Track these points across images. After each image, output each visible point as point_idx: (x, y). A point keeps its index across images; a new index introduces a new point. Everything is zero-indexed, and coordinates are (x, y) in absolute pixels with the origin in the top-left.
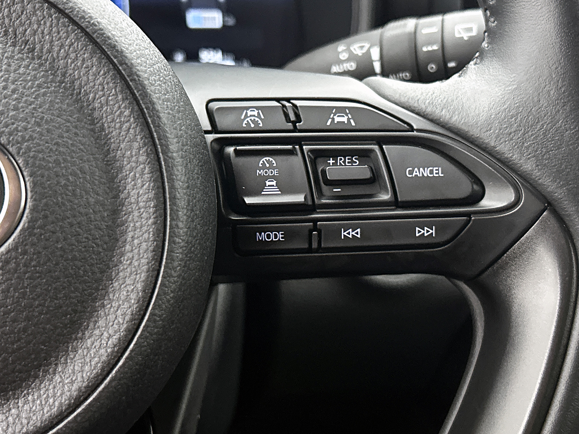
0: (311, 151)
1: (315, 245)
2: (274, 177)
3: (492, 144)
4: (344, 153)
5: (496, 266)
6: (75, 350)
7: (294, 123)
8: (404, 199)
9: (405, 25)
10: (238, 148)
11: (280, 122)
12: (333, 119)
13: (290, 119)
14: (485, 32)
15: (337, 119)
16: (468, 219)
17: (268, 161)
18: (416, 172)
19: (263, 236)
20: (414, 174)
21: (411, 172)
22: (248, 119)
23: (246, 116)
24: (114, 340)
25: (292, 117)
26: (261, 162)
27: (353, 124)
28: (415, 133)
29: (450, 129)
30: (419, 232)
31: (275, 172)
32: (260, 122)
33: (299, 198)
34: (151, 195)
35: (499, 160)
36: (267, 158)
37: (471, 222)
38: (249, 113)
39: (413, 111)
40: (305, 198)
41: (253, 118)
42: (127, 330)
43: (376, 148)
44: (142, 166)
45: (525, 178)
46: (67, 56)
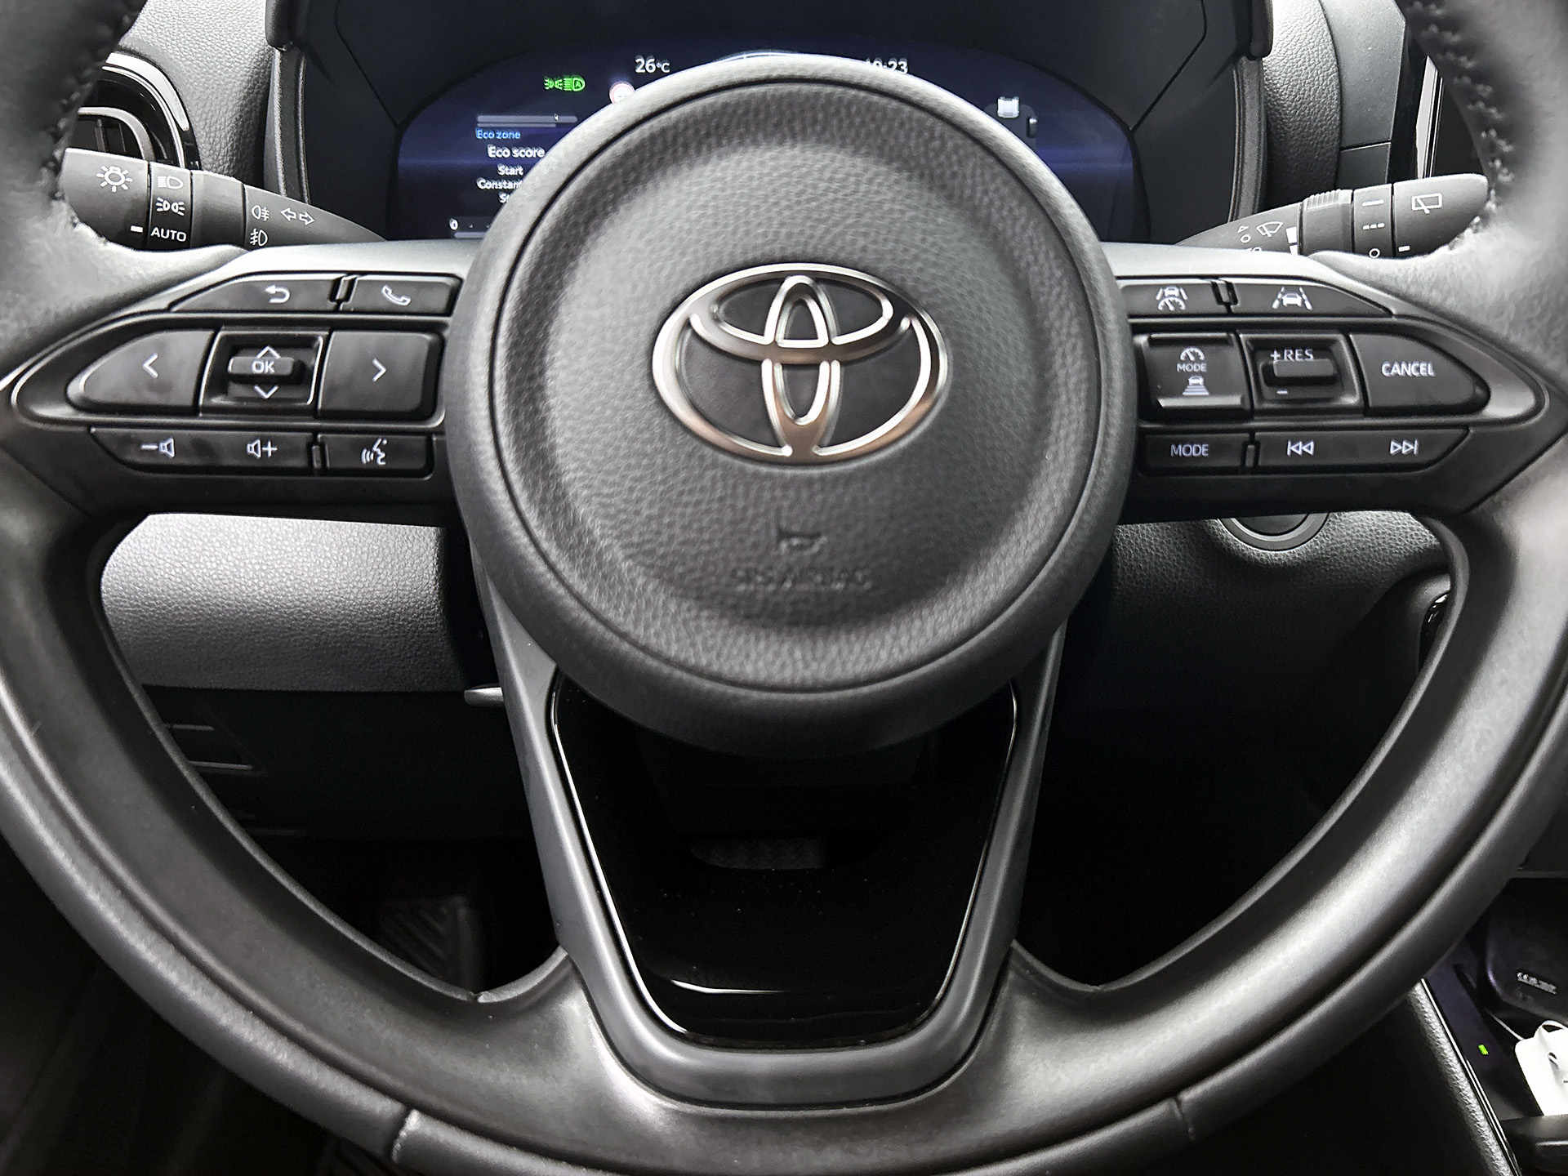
0: (1252, 341)
1: (1249, 462)
2: (1200, 374)
3: (1505, 333)
4: (1293, 345)
5: (1497, 497)
6: (988, 557)
7: (1227, 305)
8: (1375, 405)
9: (1336, 197)
10: (1154, 336)
11: (1208, 303)
12: (1281, 301)
13: (1221, 298)
14: (1489, 190)
15: (1287, 301)
16: (1465, 432)
17: (1193, 353)
18: (1396, 369)
19: (1181, 450)
20: (1393, 371)
21: (1389, 369)
22: (1166, 300)
23: (1163, 296)
24: (1035, 546)
25: (1225, 296)
26: (1183, 354)
27: (1309, 306)
28: (1394, 319)
29: (1443, 315)
30: (1394, 448)
31: (1202, 368)
32: (1182, 303)
33: (1235, 400)
34: (1084, 375)
35: (1513, 355)
36: (1192, 349)
37: (1468, 437)
38: (1167, 292)
39: (1389, 292)
40: (1242, 400)
41: (1171, 299)
42: (1050, 537)
43: (1340, 338)
44: (1073, 340)
45: (1550, 379)
46: (991, 202)
